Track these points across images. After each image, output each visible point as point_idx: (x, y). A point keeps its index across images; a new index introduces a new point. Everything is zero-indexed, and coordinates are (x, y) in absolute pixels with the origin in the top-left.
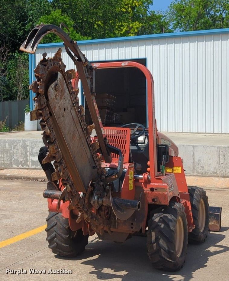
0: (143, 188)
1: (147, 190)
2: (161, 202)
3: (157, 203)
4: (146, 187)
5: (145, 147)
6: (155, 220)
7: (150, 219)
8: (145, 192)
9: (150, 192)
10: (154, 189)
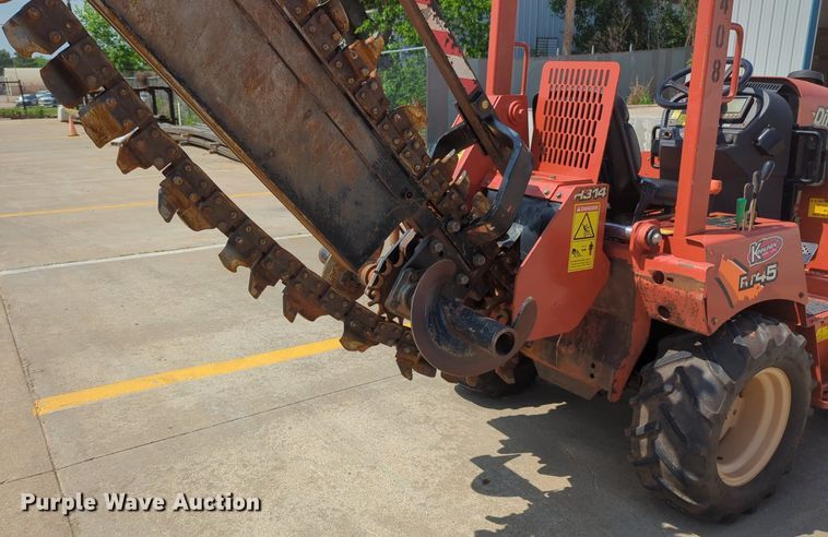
0: (631, 265)
1: (642, 274)
2: (683, 322)
3: (673, 321)
4: (642, 268)
5: (739, 135)
6: (660, 371)
7: (649, 365)
8: (637, 279)
9: (652, 284)
10: (666, 277)
